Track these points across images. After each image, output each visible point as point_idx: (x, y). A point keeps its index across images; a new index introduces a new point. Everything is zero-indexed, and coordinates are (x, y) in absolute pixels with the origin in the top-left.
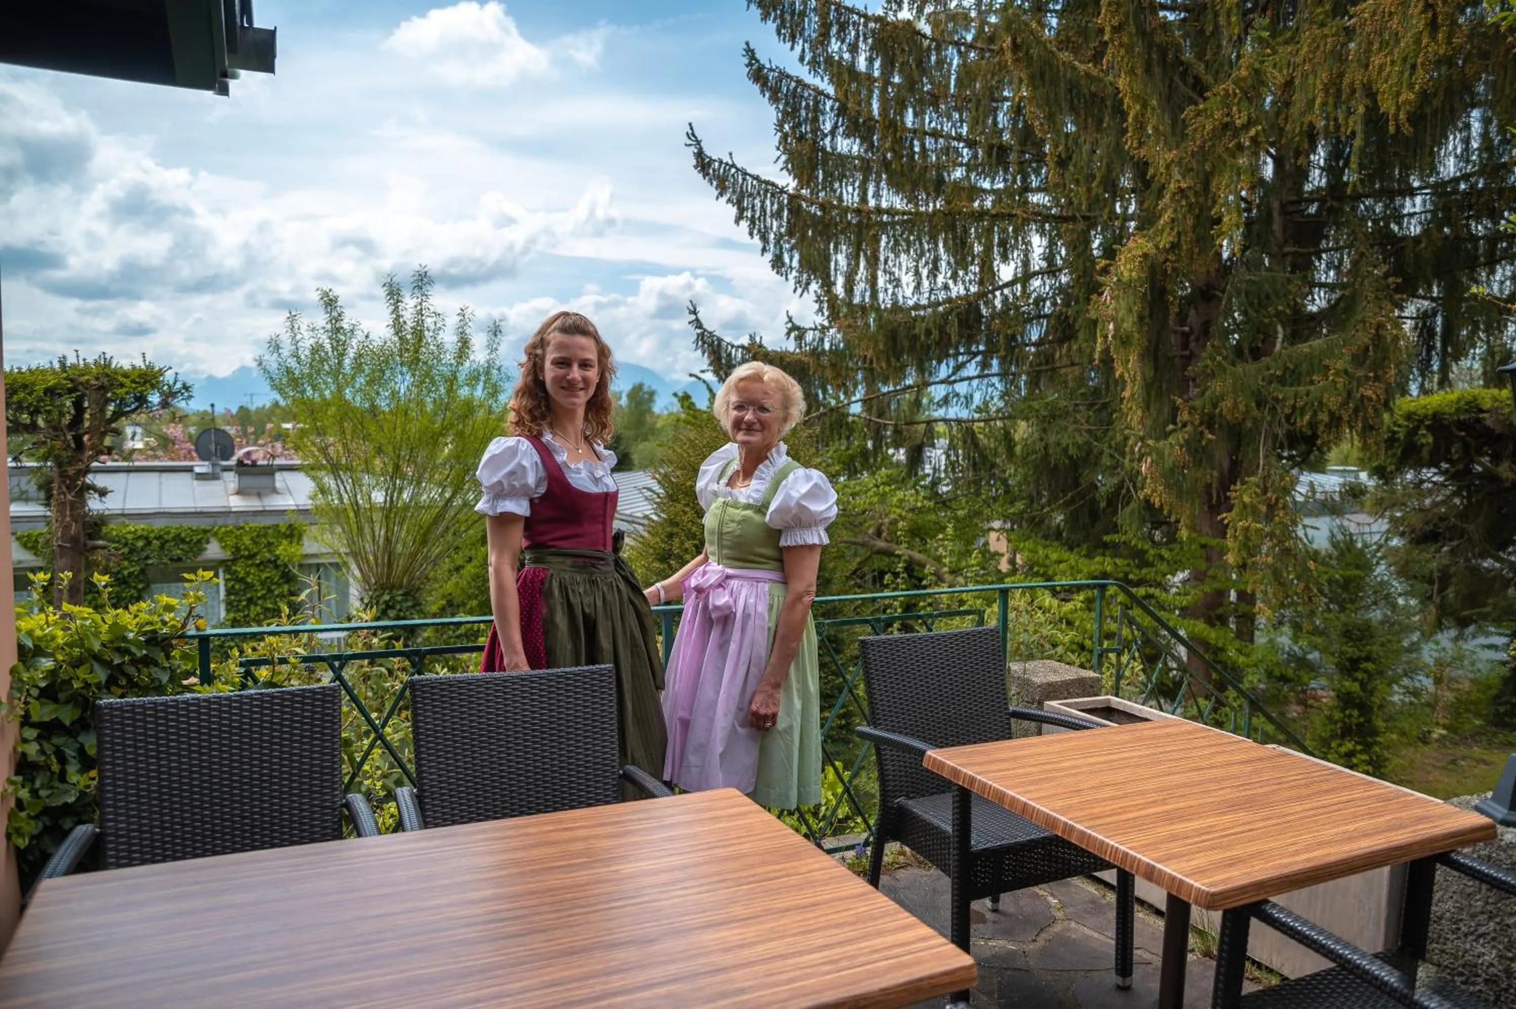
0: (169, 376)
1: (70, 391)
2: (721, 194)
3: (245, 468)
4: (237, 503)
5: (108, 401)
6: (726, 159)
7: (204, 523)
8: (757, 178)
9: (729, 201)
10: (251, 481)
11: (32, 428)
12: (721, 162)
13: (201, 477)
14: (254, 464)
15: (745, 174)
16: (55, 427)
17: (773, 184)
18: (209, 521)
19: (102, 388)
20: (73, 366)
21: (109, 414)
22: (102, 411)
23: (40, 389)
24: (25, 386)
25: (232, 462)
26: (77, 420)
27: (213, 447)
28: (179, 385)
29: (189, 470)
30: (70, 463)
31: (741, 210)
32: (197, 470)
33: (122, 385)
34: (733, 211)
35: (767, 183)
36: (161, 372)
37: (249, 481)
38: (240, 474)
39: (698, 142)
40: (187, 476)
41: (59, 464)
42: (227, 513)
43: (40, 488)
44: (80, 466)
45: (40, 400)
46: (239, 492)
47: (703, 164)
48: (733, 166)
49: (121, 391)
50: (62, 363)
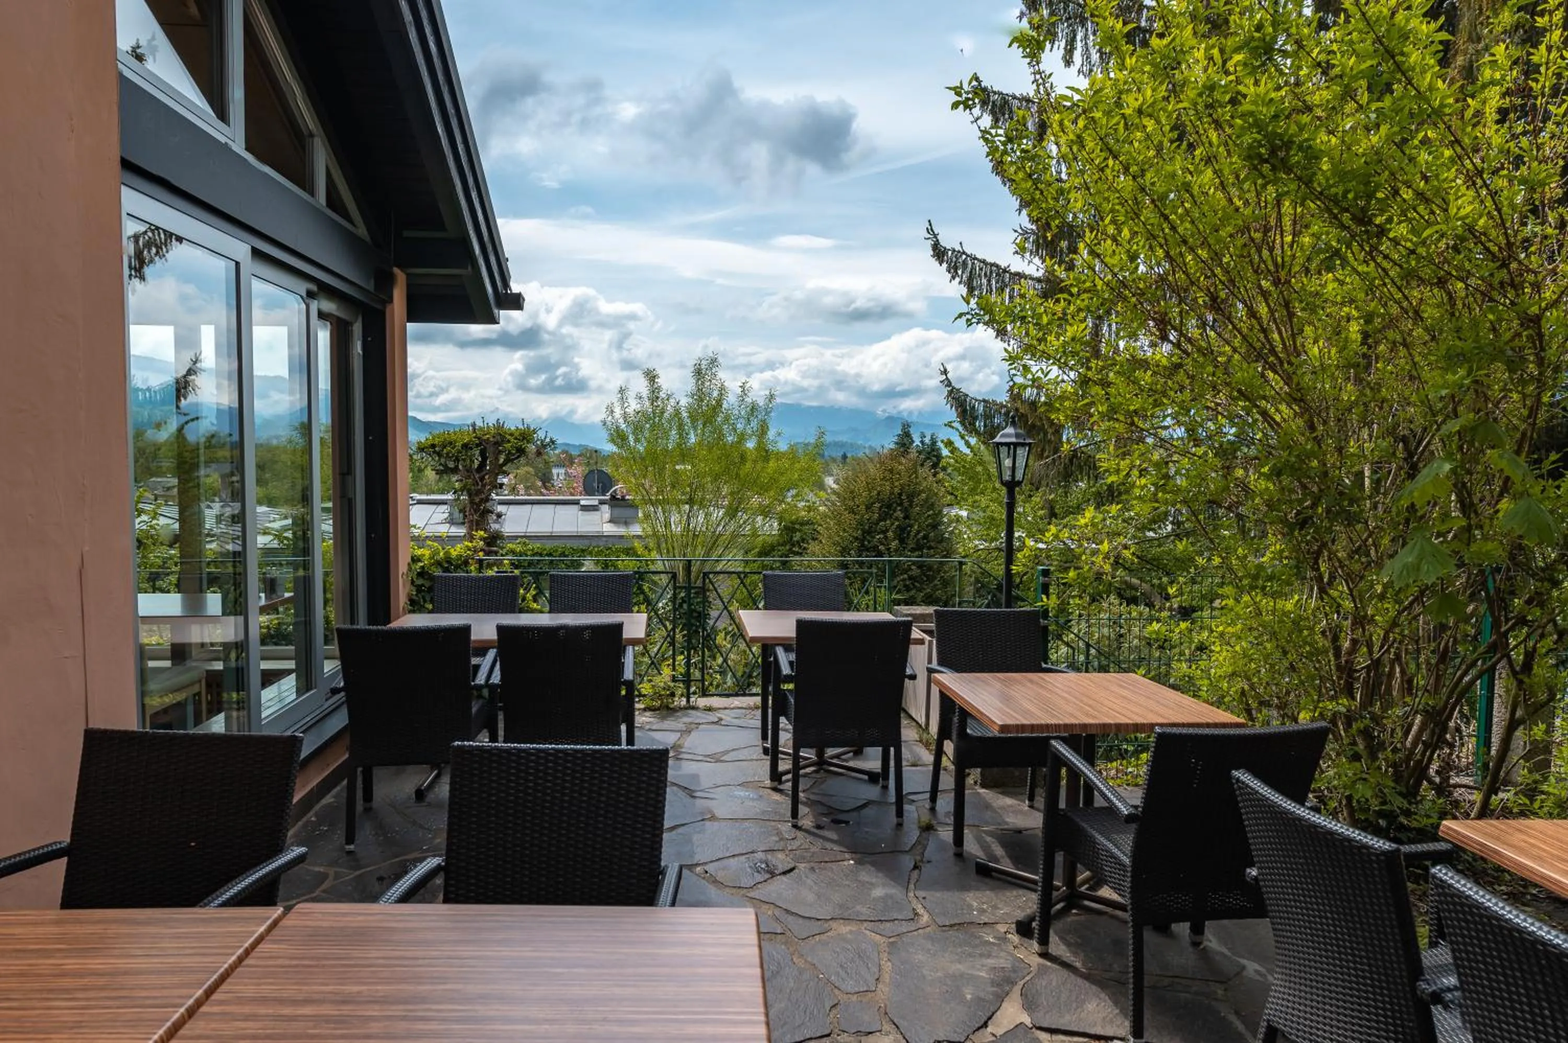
0: (541, 434)
1: (477, 445)
2: (953, 278)
3: (616, 502)
4: (609, 529)
5: (500, 452)
6: (958, 248)
7: (581, 544)
8: (984, 262)
9: (960, 283)
10: (621, 512)
11: (455, 470)
12: (954, 251)
13: (585, 508)
14: (623, 499)
15: (975, 258)
16: (468, 470)
17: (997, 266)
18: (587, 542)
19: (497, 444)
20: (481, 429)
21: (501, 461)
22: (497, 459)
23: (459, 445)
24: (451, 443)
25: (607, 497)
26: (482, 465)
27: (595, 485)
28: (548, 440)
29: (576, 503)
30: (476, 495)
31: (971, 290)
32: (582, 503)
33: (509, 441)
34: (964, 291)
35: (992, 265)
36: (535, 431)
37: (619, 512)
38: (612, 507)
39: (935, 236)
40: (576, 507)
41: (470, 495)
42: (599, 537)
43: (460, 511)
44: (483, 496)
45: (459, 452)
46: (611, 521)
47: (939, 253)
48: (964, 253)
49: (508, 446)
50: (474, 425)
